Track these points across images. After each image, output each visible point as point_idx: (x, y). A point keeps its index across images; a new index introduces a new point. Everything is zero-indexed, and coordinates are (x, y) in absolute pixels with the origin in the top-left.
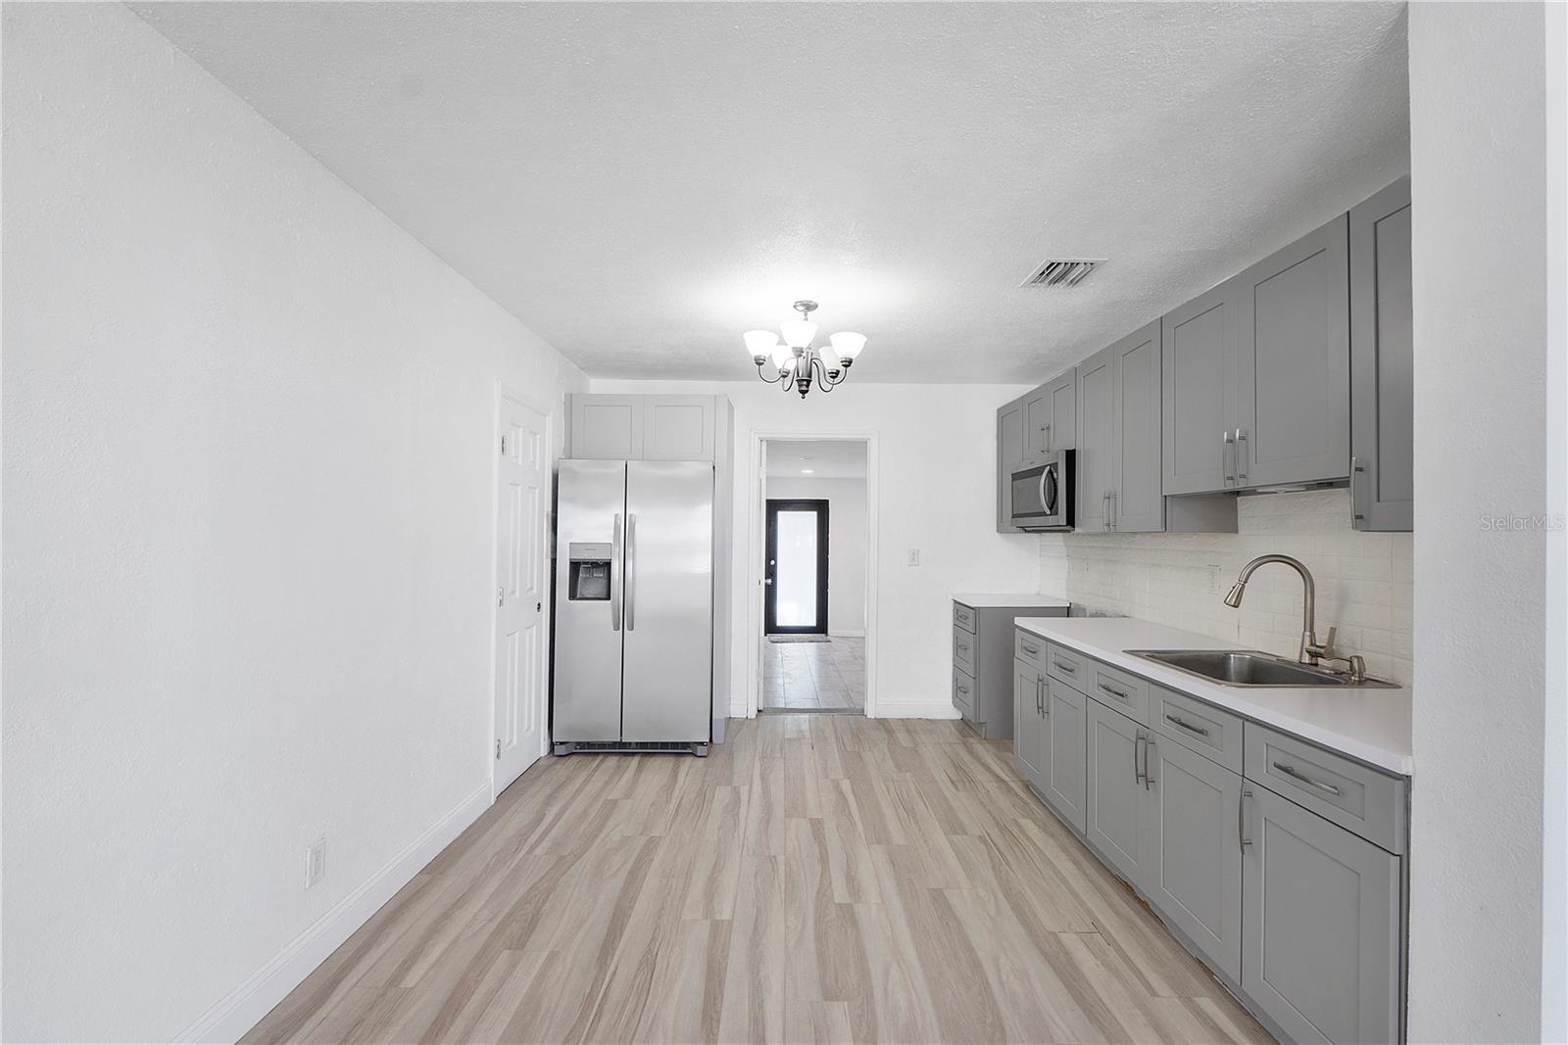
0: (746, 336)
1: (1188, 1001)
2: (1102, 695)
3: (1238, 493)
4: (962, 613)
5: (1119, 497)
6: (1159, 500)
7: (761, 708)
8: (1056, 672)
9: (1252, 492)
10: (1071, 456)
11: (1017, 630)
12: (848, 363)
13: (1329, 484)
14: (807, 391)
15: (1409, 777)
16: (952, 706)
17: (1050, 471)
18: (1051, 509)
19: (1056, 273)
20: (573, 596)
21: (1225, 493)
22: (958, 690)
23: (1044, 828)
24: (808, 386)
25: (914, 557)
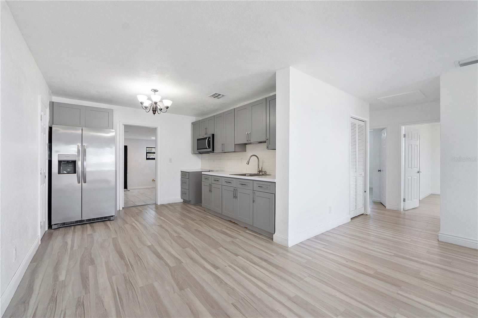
0: (137, 96)
1: (245, 232)
2: (226, 184)
3: (246, 144)
4: (184, 174)
5: (225, 145)
6: (234, 145)
7: (123, 207)
8: (214, 182)
9: (250, 144)
10: (213, 135)
11: (202, 175)
12: (167, 108)
13: (261, 142)
14: (155, 113)
15: (275, 182)
16: (181, 199)
17: (208, 139)
18: (208, 147)
19: (216, 96)
20: (59, 173)
21: (244, 144)
22: (183, 194)
23: (212, 216)
24: (155, 112)
25: (170, 160)
